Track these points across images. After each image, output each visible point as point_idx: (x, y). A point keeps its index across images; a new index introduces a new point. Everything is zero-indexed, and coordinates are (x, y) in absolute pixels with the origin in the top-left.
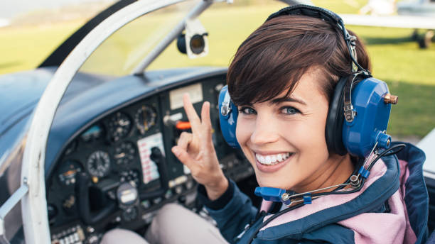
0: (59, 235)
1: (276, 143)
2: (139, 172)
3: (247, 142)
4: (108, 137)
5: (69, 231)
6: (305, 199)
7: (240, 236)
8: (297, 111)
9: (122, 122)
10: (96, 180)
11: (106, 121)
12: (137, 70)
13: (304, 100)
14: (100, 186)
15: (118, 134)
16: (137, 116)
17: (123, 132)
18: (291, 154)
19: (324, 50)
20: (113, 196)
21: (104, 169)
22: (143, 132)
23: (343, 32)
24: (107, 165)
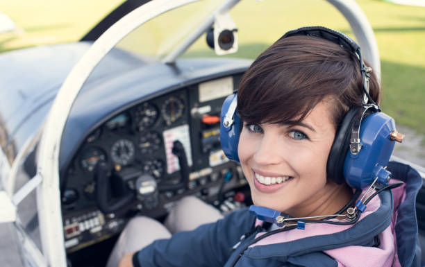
0: (80, 219)
1: (278, 166)
2: (163, 162)
3: (249, 160)
4: (134, 126)
5: (90, 215)
6: (299, 224)
7: (235, 247)
8: (305, 136)
9: (148, 112)
10: (118, 168)
11: (132, 112)
12: (169, 59)
13: (314, 127)
14: (121, 175)
15: (144, 124)
16: (164, 106)
17: (149, 123)
18: (290, 178)
19: (341, 80)
20: (132, 186)
21: (128, 158)
22: (169, 123)
23: (360, 61)
24: (131, 154)
